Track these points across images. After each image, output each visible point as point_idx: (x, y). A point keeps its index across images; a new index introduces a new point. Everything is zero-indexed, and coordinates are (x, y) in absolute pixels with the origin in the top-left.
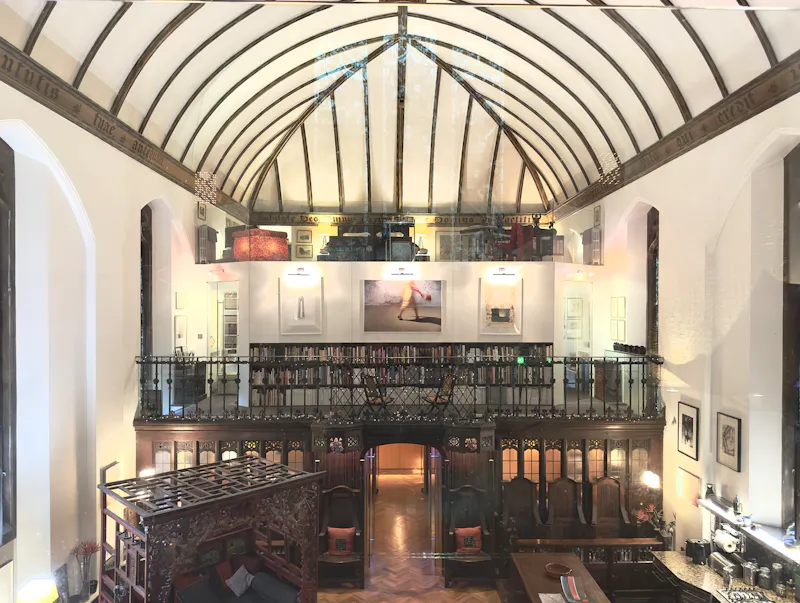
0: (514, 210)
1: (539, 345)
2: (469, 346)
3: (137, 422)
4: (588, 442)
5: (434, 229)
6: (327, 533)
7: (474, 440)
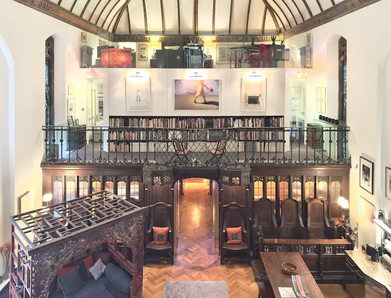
0: (261, 33)
1: (276, 117)
2: (235, 118)
3: (43, 164)
4: (305, 177)
5: (216, 43)
6: (152, 230)
7: (238, 178)
